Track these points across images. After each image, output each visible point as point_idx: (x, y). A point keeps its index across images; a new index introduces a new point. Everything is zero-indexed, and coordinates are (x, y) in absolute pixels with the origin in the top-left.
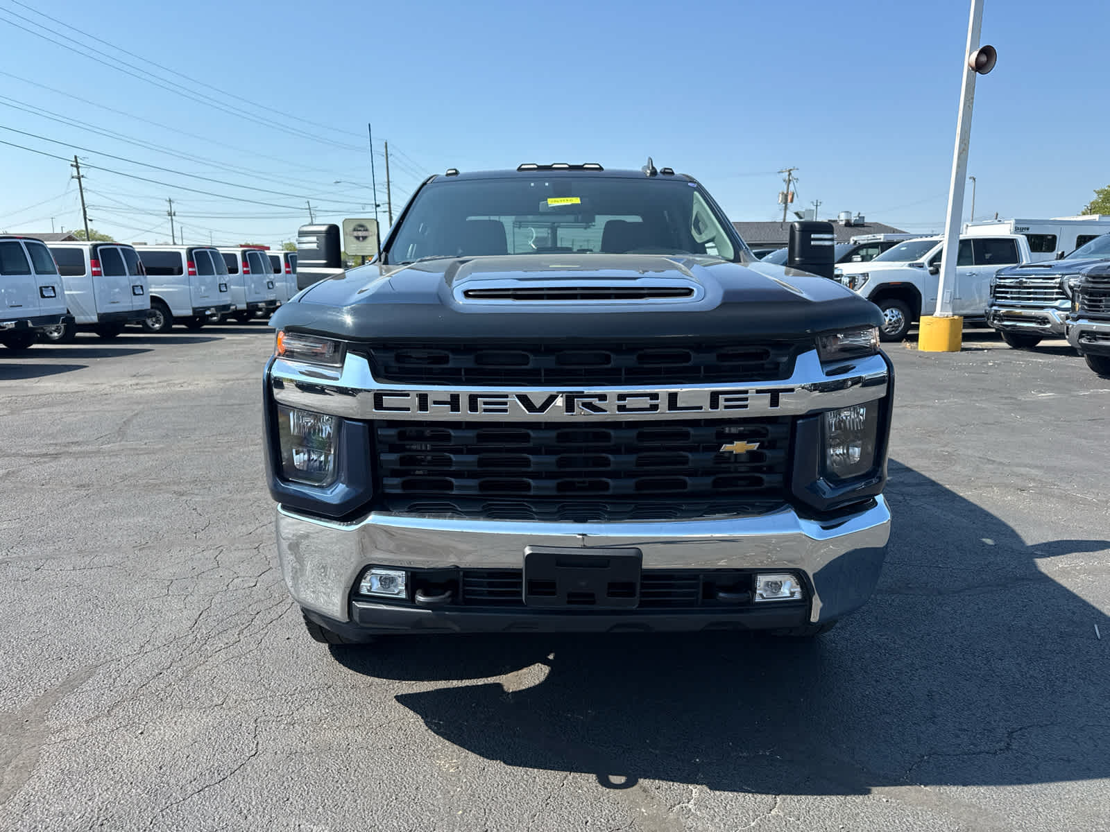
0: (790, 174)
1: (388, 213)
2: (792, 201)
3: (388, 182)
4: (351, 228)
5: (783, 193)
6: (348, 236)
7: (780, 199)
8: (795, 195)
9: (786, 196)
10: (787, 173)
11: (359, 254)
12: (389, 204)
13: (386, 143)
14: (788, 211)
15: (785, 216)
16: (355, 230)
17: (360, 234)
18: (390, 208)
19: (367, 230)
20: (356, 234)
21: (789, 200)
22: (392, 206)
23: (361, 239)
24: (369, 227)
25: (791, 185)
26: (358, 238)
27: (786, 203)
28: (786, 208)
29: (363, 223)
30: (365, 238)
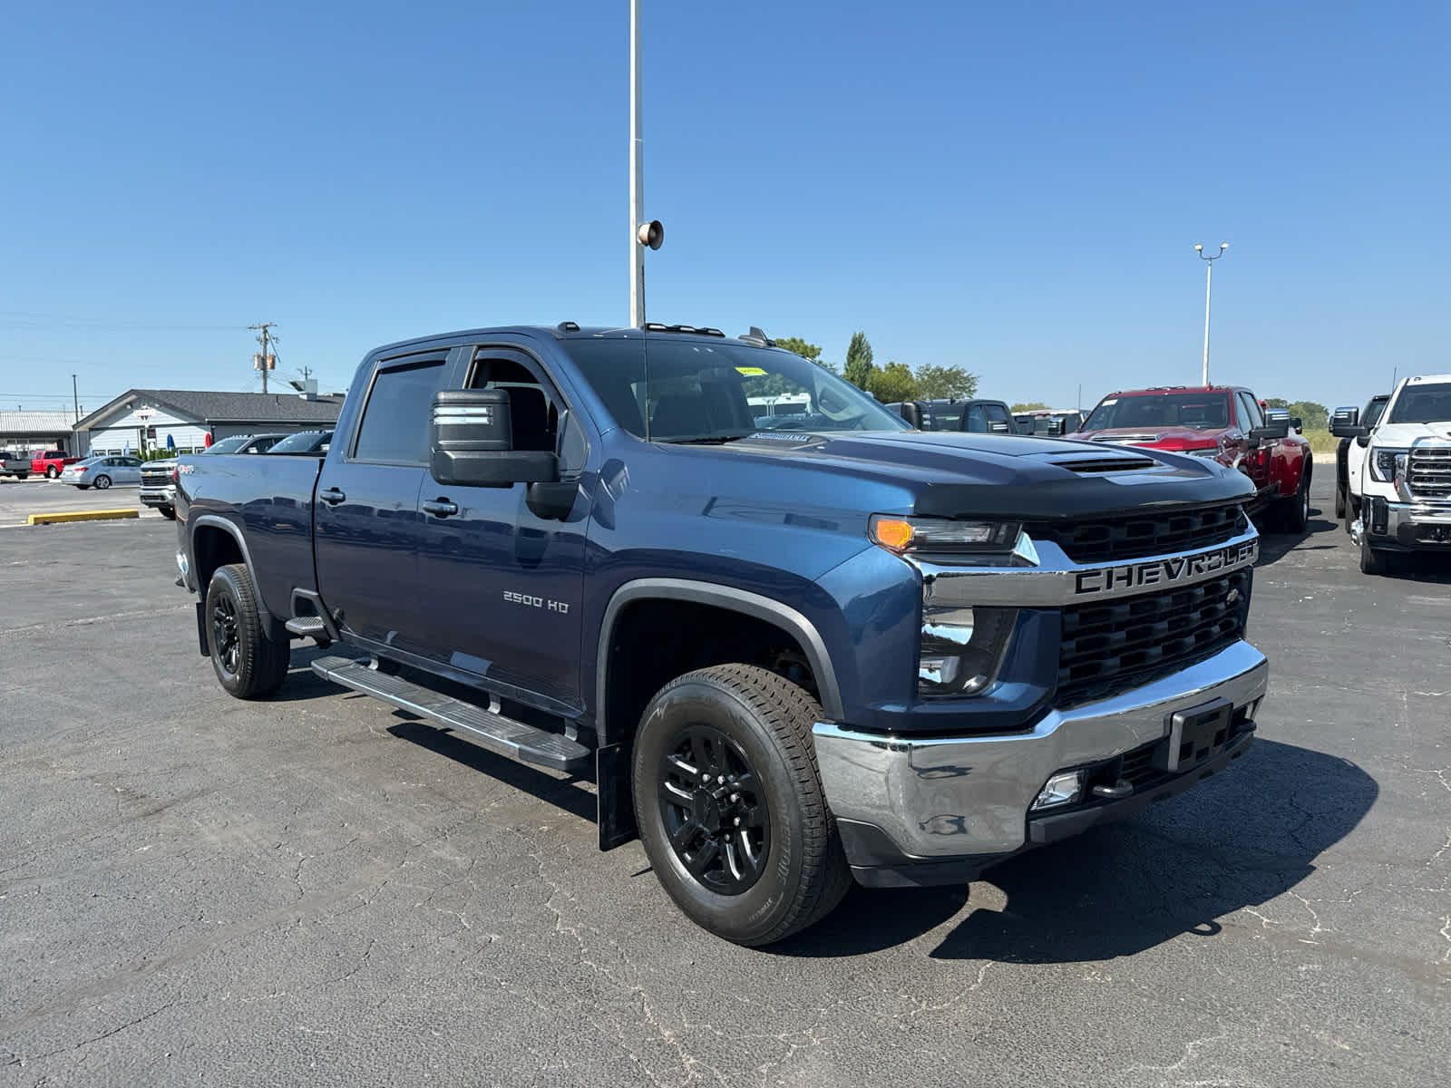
0: (265, 332)
2: (273, 367)
5: (259, 356)
7: (256, 363)
8: (276, 359)
9: (263, 361)
10: (262, 330)
14: (268, 381)
15: (265, 384)
21: (269, 366)
25: (269, 346)
27: (264, 368)
28: (265, 377)
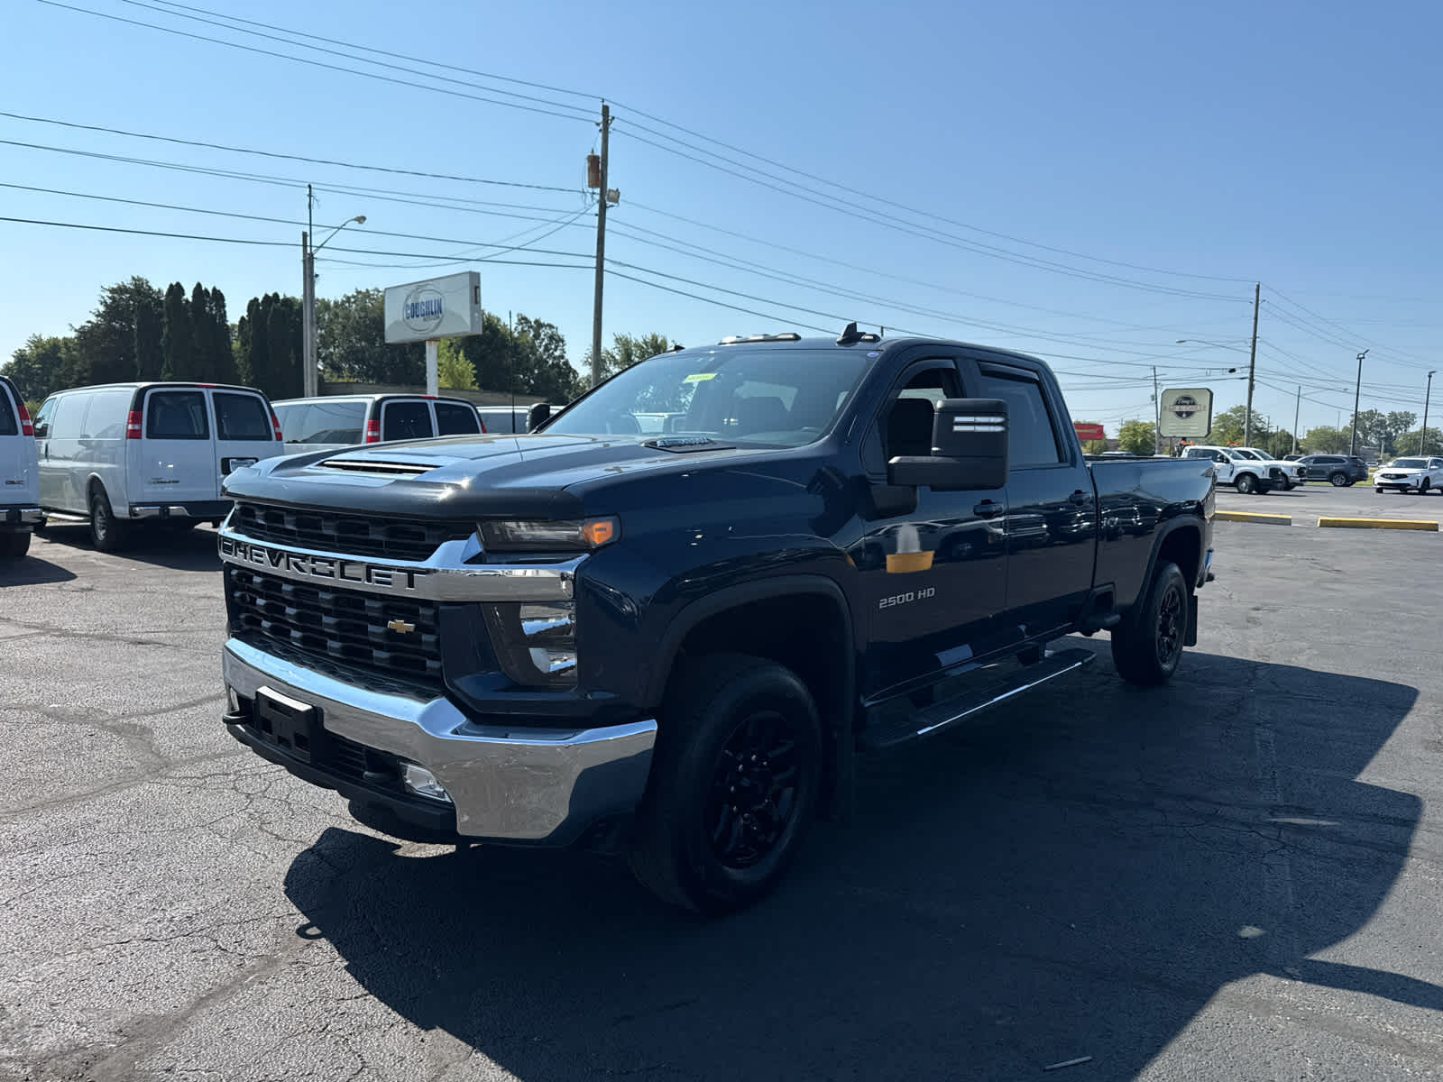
1: (1247, 381)
3: (1255, 337)
4: (1174, 400)
6: (1167, 412)
11: (1177, 435)
12: (1252, 367)
13: (1258, 286)
16: (1177, 404)
17: (1184, 408)
18: (1252, 373)
19: (1194, 404)
20: (1178, 408)
22: (1255, 370)
23: (1184, 415)
24: (1198, 400)
26: (1180, 414)
29: (1190, 394)
30: (1189, 414)
